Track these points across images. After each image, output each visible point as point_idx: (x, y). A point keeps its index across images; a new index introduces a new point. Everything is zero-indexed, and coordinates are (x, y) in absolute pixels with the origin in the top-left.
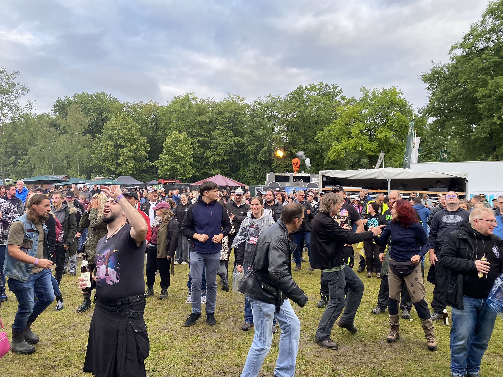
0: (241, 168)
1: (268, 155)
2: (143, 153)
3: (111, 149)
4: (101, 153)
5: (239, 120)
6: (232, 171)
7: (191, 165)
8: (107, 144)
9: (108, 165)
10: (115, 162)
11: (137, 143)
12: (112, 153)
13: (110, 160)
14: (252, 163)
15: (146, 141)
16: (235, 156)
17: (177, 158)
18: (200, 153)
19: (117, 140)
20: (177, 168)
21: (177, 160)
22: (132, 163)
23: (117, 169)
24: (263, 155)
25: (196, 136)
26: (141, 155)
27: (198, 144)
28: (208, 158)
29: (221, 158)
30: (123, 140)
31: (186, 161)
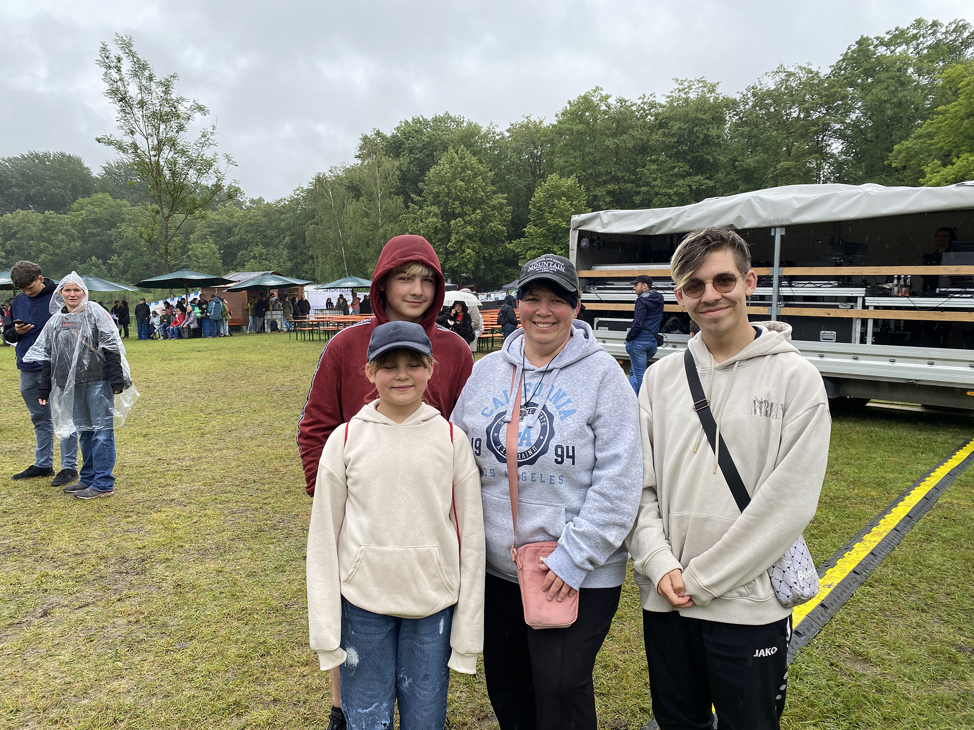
2: (497, 225)
3: (435, 221)
11: (485, 206)
12: (437, 230)
15: (505, 201)
19: (447, 203)
26: (494, 231)
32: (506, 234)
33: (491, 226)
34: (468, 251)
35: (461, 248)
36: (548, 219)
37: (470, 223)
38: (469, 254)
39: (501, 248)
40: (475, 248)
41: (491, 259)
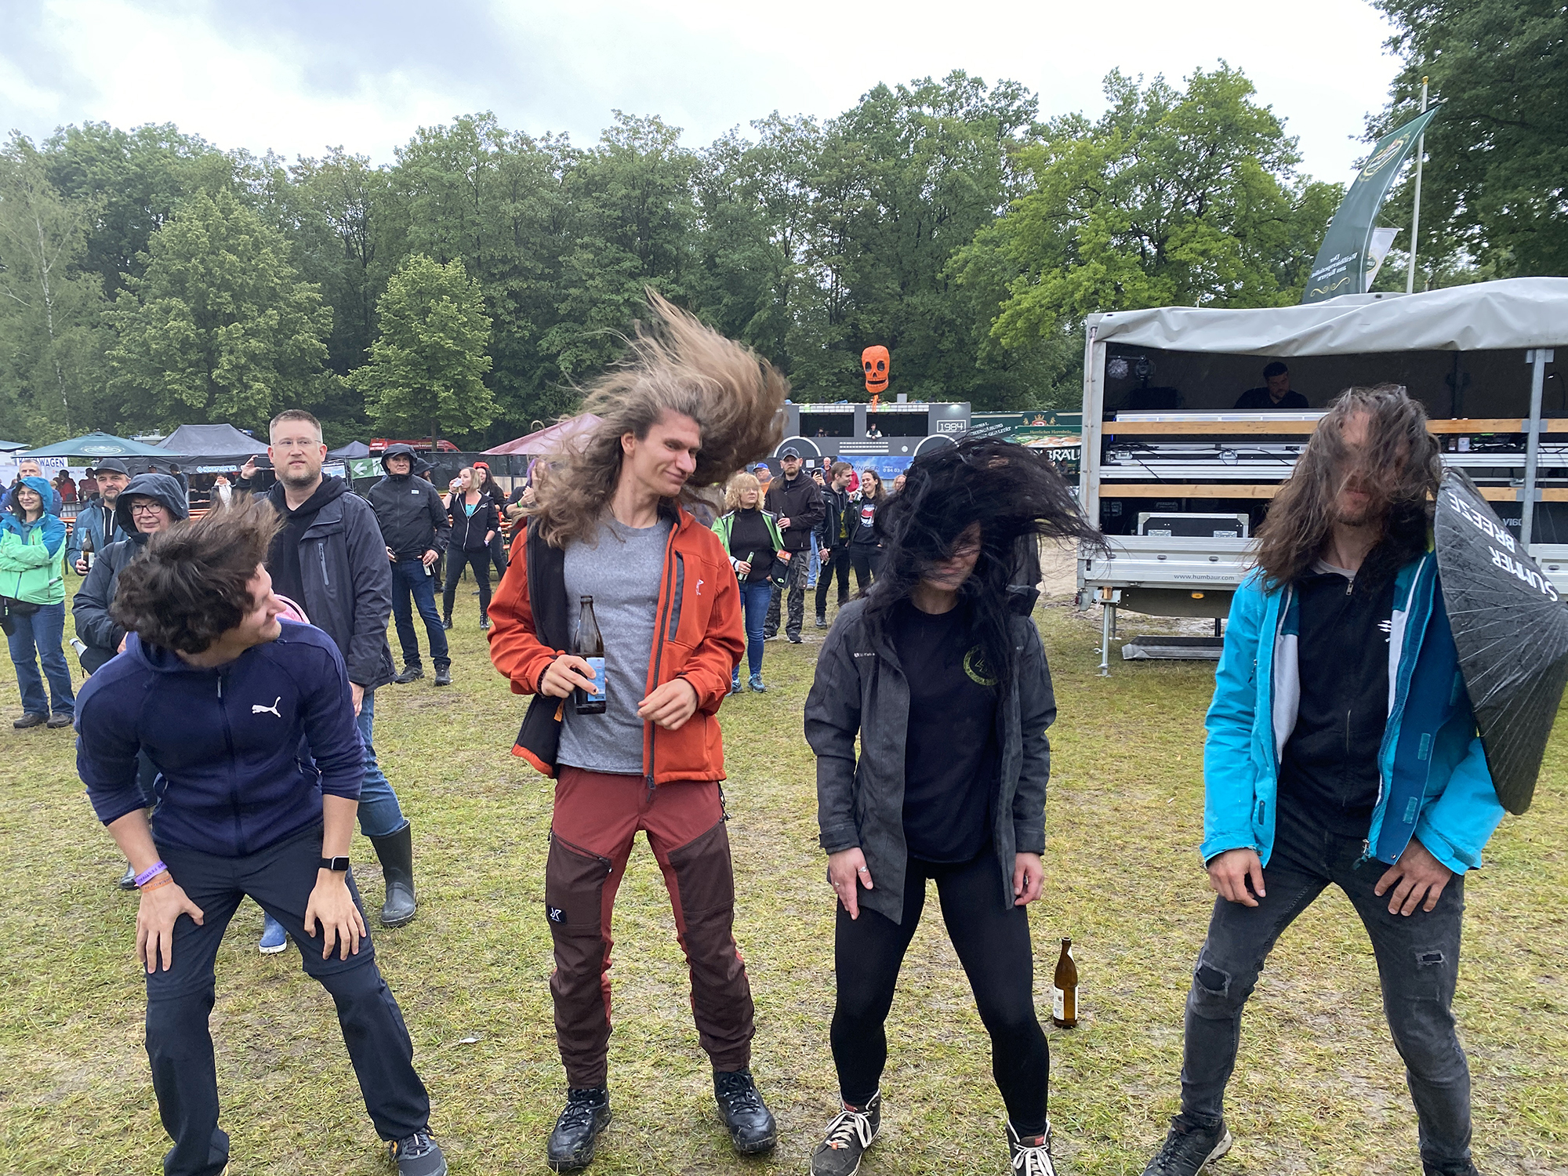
2: (308, 338)
3: (181, 326)
4: (145, 344)
5: (661, 212)
7: (486, 384)
8: (167, 311)
9: (176, 387)
10: (202, 378)
11: (281, 303)
12: (186, 345)
13: (183, 370)
15: (318, 296)
17: (433, 357)
19: (202, 296)
20: (435, 395)
21: (431, 362)
22: (266, 381)
23: (210, 402)
25: (503, 276)
26: (302, 350)
27: (512, 305)
28: (552, 357)
30: (227, 295)
31: (469, 368)
32: (327, 357)
33: (297, 340)
34: (257, 385)
35: (240, 380)
36: (418, 334)
37: (253, 333)
38: (259, 391)
39: (317, 382)
40: (269, 380)
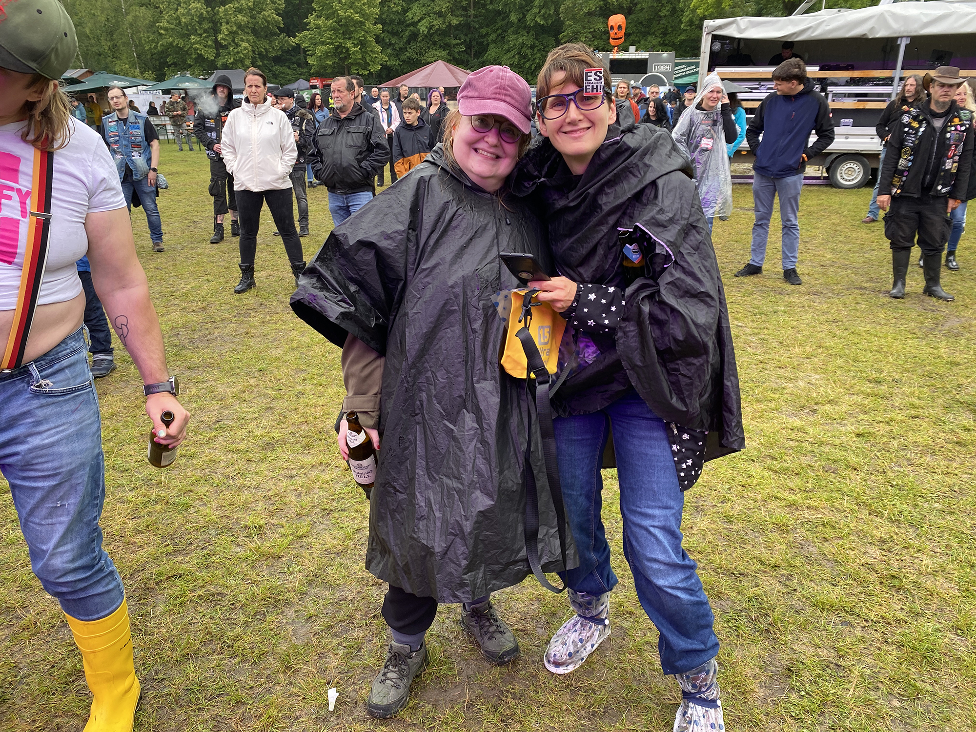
0: (492, 46)
1: (552, 12)
3: (198, 6)
4: (178, 18)
6: (470, 55)
7: (377, 42)
9: (198, 46)
10: (212, 40)
12: (202, 19)
14: (516, 32)
16: (476, 16)
17: (346, 25)
18: (397, 11)
20: (348, 50)
21: (346, 28)
23: (218, 55)
24: (540, 12)
26: (268, 22)
28: (414, 24)
29: (444, 23)
31: (366, 32)
32: (282, 26)
33: (264, 15)
34: (245, 44)
35: (233, 41)
36: (337, 10)
37: (239, 10)
38: (245, 49)
39: (277, 42)
40: (249, 41)
41: (267, 54)
